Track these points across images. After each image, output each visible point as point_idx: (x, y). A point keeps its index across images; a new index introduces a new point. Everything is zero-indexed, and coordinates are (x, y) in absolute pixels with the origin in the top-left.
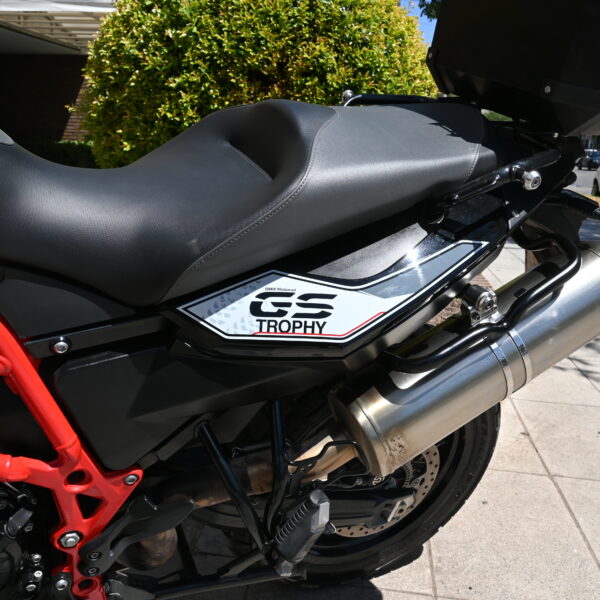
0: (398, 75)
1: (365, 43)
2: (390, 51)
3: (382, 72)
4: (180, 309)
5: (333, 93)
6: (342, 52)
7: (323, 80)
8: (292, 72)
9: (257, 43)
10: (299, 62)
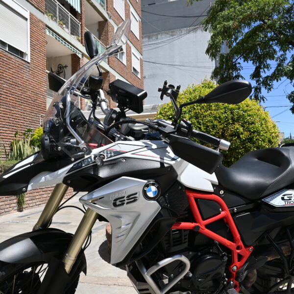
0: (266, 133)
1: (253, 123)
2: (262, 125)
3: (260, 132)
4: (263, 200)
5: (243, 141)
6: (244, 127)
7: (239, 137)
8: (227, 136)
9: (214, 127)
10: (229, 131)
